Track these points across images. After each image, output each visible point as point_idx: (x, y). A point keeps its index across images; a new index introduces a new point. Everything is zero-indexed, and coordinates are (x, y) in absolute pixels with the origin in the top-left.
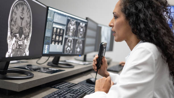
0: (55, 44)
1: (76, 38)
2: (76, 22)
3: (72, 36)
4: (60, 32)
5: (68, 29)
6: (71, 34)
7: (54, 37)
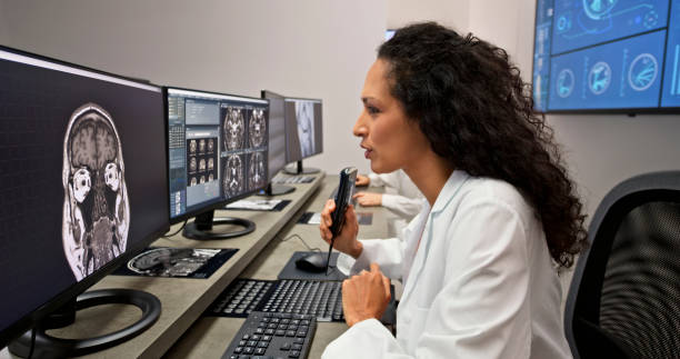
0: (198, 182)
1: (247, 151)
2: (243, 112)
3: (238, 148)
4: (206, 146)
5: (225, 134)
6: (234, 145)
7: (193, 164)
